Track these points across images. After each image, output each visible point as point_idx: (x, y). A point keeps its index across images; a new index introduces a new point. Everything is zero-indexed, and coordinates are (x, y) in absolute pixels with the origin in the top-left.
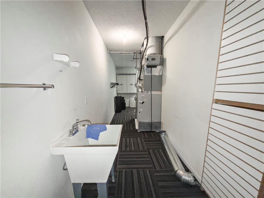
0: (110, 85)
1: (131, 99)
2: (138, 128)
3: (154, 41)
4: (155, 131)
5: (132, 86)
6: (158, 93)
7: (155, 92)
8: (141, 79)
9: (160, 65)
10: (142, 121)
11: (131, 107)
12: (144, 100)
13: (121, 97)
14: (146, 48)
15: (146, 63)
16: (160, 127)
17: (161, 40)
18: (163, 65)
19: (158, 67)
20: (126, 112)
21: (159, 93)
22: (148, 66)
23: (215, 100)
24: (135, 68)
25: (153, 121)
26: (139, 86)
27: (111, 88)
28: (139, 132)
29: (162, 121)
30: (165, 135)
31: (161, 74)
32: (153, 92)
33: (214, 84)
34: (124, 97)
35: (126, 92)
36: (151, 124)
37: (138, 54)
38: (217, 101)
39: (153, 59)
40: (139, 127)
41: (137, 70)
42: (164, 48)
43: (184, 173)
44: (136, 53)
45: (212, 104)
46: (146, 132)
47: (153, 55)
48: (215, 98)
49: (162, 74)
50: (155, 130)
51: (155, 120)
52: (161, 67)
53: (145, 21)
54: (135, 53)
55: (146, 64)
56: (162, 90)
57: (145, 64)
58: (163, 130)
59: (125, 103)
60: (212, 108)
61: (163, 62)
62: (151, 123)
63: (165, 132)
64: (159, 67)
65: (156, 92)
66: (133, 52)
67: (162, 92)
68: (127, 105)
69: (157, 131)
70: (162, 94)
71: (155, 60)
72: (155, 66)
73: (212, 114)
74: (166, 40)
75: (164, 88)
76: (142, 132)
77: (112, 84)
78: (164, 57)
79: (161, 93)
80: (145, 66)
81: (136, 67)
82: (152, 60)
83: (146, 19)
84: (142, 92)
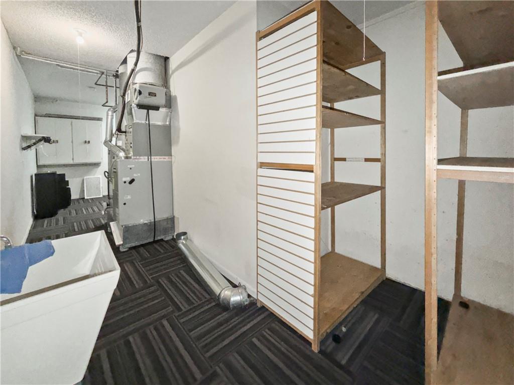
0: (21, 141)
1: (85, 178)
2: (122, 243)
3: (150, 61)
4: (162, 240)
5: (87, 145)
6: (165, 158)
7: (158, 157)
8: (123, 129)
9: (165, 106)
10: (131, 223)
11: (86, 198)
12: (135, 175)
13: (54, 174)
14: (133, 70)
15: (137, 99)
16: (173, 228)
17: (164, 62)
18: (170, 108)
19: (160, 109)
20: (74, 212)
21: (167, 159)
22: (141, 106)
23: (259, 164)
24: (103, 105)
25: (158, 217)
26: (119, 147)
27: (24, 149)
28: (125, 250)
29: (176, 214)
30: (186, 239)
31: (167, 123)
32: (155, 159)
33: (256, 143)
34: (64, 175)
35: (71, 162)
36: (153, 227)
37: (109, 76)
38: (262, 165)
39: (151, 94)
40: (125, 239)
41: (109, 110)
42: (170, 78)
43: (232, 292)
44: (105, 73)
45: (257, 169)
46: (142, 245)
47: (151, 86)
48: (259, 161)
49: (170, 124)
50: (162, 237)
51: (161, 215)
52: (167, 111)
53: (138, 24)
54: (103, 73)
55: (136, 102)
56: (173, 154)
57: (134, 100)
58: (181, 231)
59: (69, 188)
60: (258, 174)
61: (170, 102)
62: (153, 223)
63: (185, 234)
64: (163, 110)
65: (161, 157)
66: (97, 71)
67: (171, 158)
68: (74, 195)
69: (168, 238)
70: (171, 162)
71: (156, 95)
72: (157, 108)
73: (258, 184)
74: (173, 64)
75: (174, 150)
76: (131, 249)
77: (25, 138)
78: (173, 94)
79: (170, 160)
80: (133, 105)
81: (106, 105)
82: (149, 95)
83: (140, 21)
84: (127, 158)
